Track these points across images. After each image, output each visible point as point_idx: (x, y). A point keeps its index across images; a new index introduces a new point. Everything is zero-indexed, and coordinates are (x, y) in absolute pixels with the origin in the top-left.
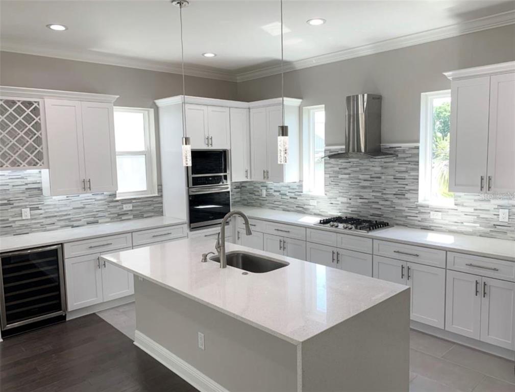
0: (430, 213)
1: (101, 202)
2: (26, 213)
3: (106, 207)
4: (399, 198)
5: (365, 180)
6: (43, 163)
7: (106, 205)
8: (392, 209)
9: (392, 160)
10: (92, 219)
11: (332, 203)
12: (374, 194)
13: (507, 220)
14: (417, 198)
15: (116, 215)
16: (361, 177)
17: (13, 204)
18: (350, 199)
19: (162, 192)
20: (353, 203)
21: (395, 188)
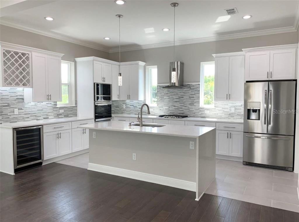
0: (204, 111)
1: (50, 108)
2: (16, 111)
3: (52, 110)
4: (191, 106)
5: (176, 99)
6: (30, 85)
7: (52, 109)
8: (188, 110)
9: (188, 90)
10: (45, 116)
11: (160, 110)
12: (180, 104)
13: (234, 112)
14: (199, 105)
15: (57, 115)
16: (174, 97)
17: (10, 106)
18: (169, 107)
19: (77, 104)
20: (171, 109)
21: (190, 101)
